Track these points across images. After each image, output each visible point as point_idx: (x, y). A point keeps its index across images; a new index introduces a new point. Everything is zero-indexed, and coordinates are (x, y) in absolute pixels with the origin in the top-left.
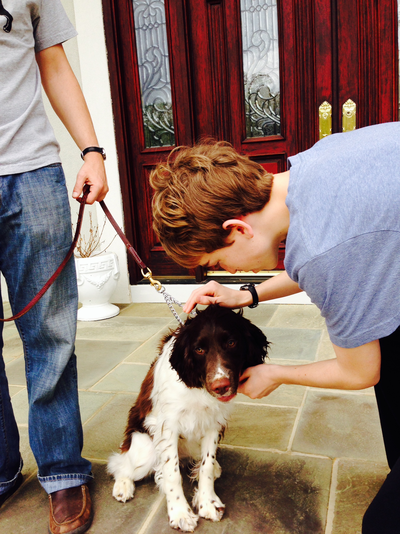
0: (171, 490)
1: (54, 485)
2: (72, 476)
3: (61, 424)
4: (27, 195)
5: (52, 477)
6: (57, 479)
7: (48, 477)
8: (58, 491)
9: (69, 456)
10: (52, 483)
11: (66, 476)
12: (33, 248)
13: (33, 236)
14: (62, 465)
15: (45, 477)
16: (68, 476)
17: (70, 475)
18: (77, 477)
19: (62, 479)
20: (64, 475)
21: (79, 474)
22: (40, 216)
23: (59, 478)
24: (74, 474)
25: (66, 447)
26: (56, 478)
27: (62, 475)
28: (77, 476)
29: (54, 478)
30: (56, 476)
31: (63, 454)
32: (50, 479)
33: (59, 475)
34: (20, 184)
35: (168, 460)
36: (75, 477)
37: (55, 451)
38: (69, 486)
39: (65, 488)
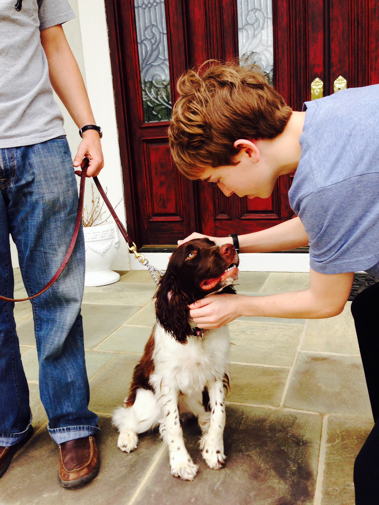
0: (172, 442)
1: (63, 436)
2: (80, 428)
3: (69, 379)
4: (39, 165)
5: (61, 428)
6: (67, 430)
7: (58, 429)
8: (67, 441)
9: (78, 409)
10: (62, 434)
11: (74, 427)
12: (45, 214)
13: (45, 203)
14: (71, 418)
15: (55, 429)
16: (77, 427)
17: (78, 426)
18: (85, 429)
19: (71, 431)
20: (73, 427)
21: (87, 426)
22: (51, 184)
23: (69, 429)
24: (82, 426)
25: (74, 400)
26: (65, 430)
27: (71, 427)
28: (85, 427)
29: (64, 430)
30: (65, 428)
31: (72, 407)
32: (60, 430)
33: (68, 427)
34: (33, 155)
35: (168, 414)
36: (83, 428)
37: (64, 404)
38: (77, 437)
39: (74, 439)
